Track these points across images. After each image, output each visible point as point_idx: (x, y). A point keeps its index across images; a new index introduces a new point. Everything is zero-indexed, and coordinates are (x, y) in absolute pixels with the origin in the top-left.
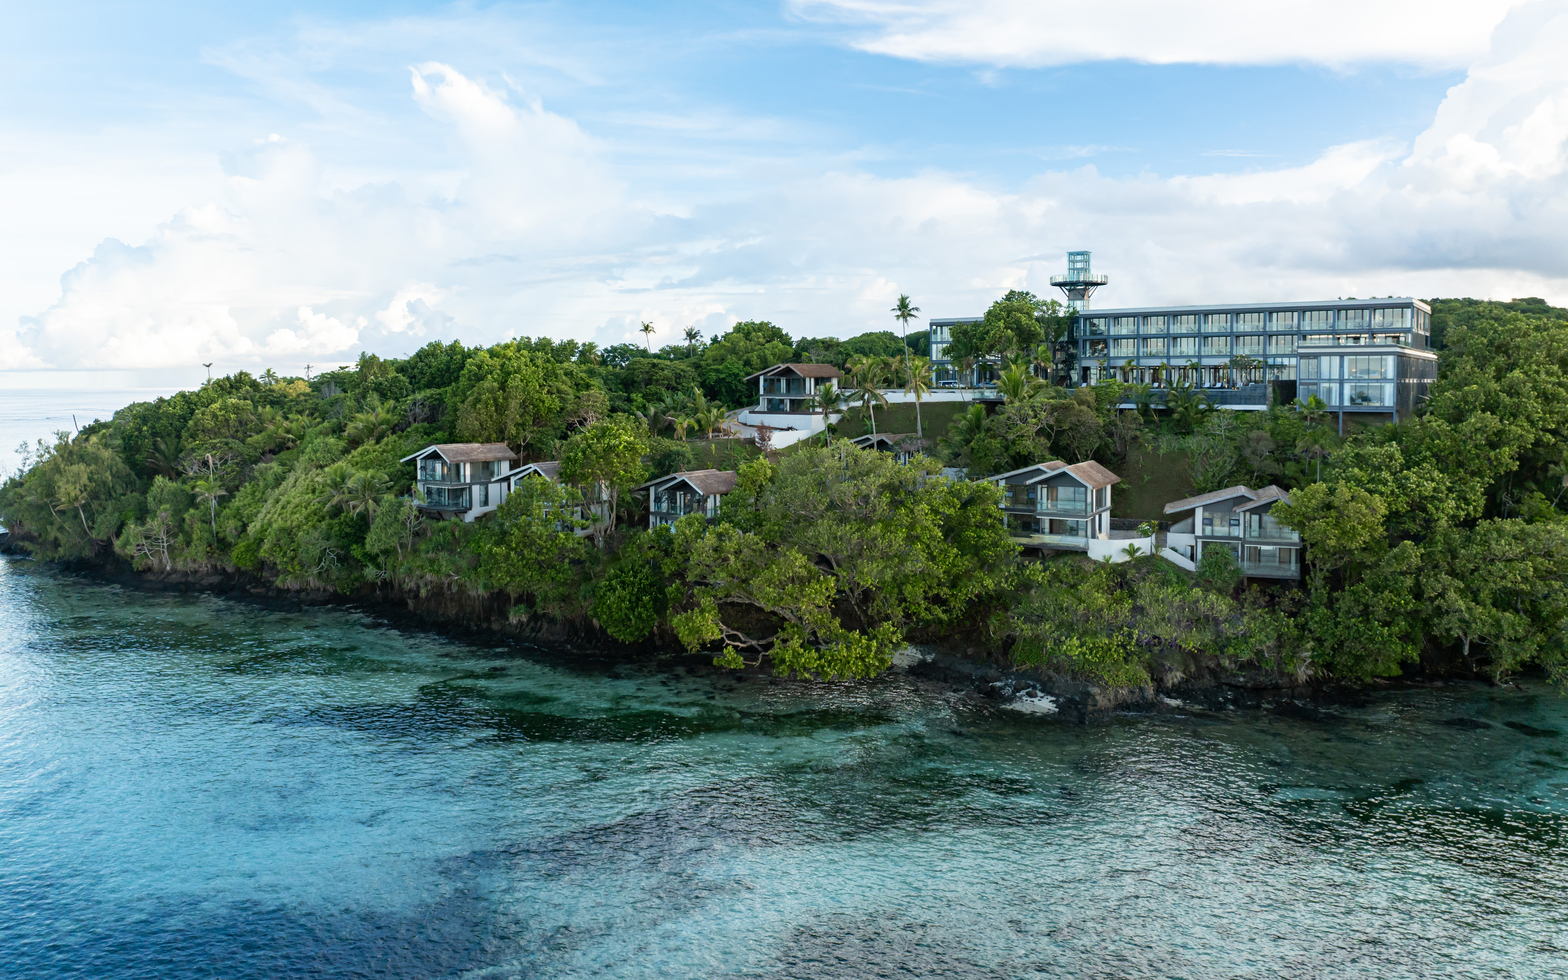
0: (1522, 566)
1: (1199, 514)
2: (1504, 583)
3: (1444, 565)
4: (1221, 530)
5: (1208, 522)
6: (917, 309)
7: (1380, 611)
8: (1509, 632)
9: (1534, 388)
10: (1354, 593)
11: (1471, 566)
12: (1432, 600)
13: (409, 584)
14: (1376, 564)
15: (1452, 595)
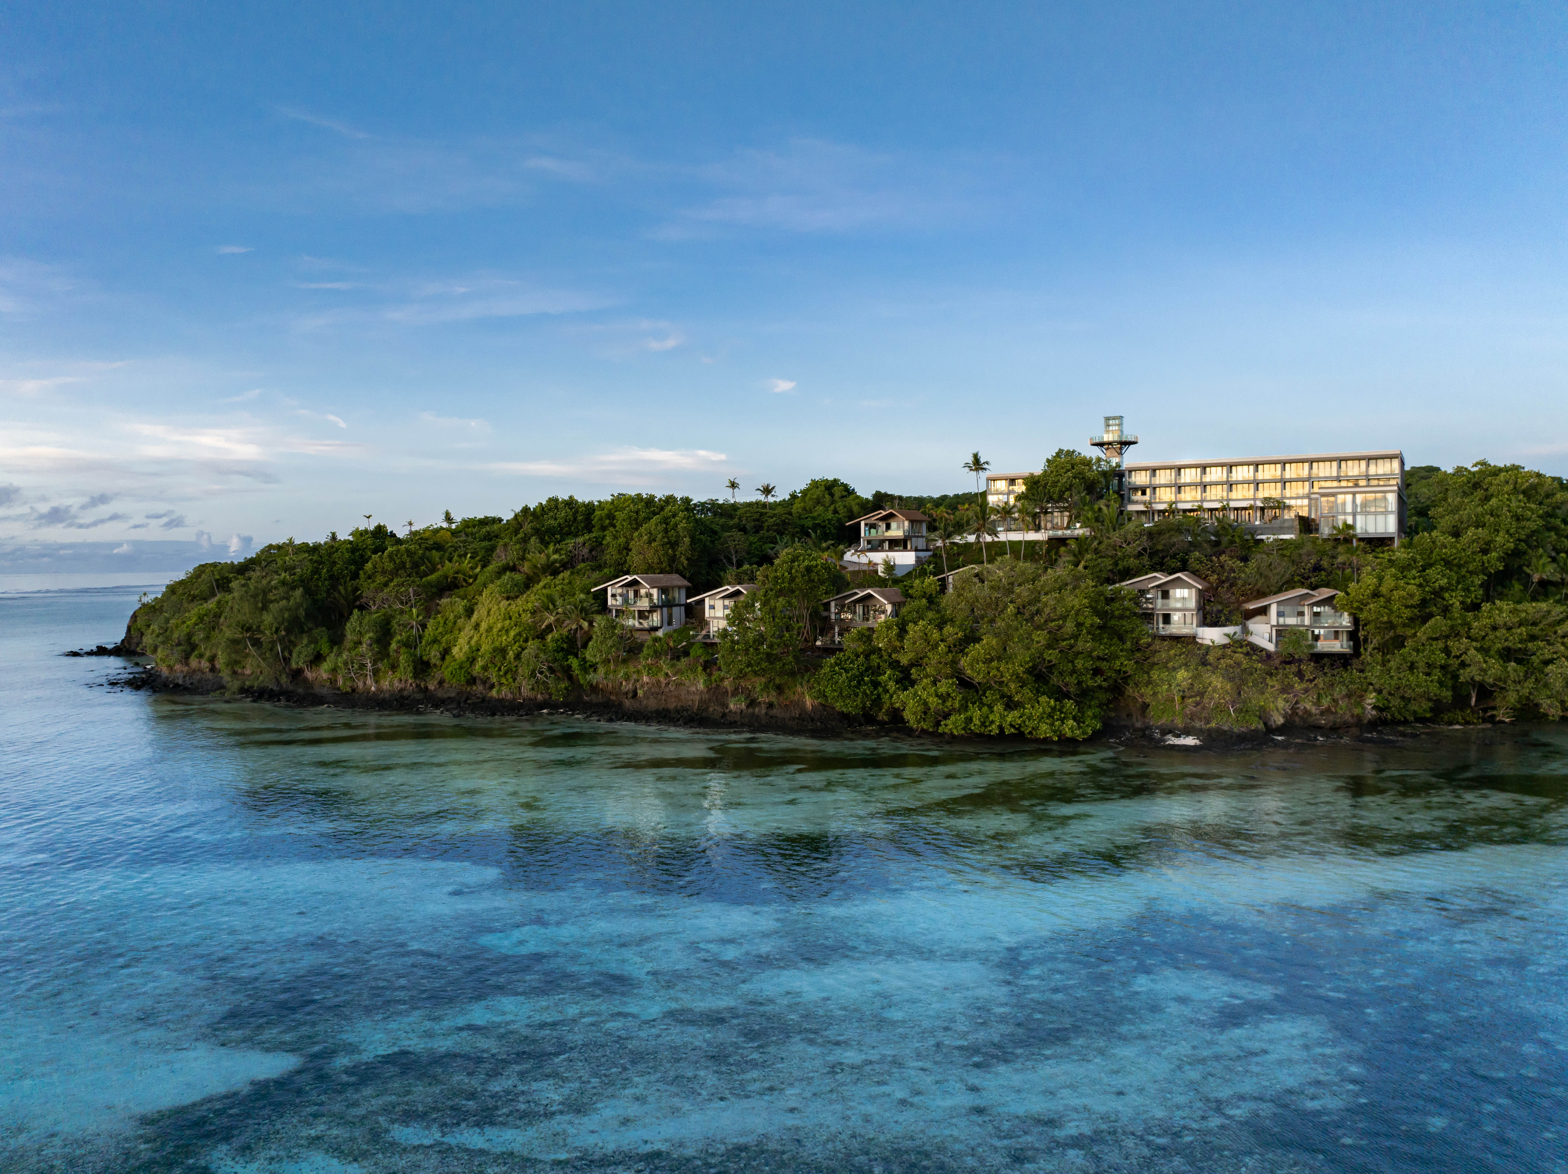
0: (1519, 631)
1: (1274, 609)
2: (1506, 644)
3: (1463, 632)
4: (1291, 621)
5: (1280, 614)
6: (987, 463)
7: (1421, 665)
8: (1513, 676)
9: (1509, 511)
10: (1401, 655)
11: (1483, 633)
12: (1457, 657)
13: (627, 686)
14: (1415, 635)
15: (1472, 652)
